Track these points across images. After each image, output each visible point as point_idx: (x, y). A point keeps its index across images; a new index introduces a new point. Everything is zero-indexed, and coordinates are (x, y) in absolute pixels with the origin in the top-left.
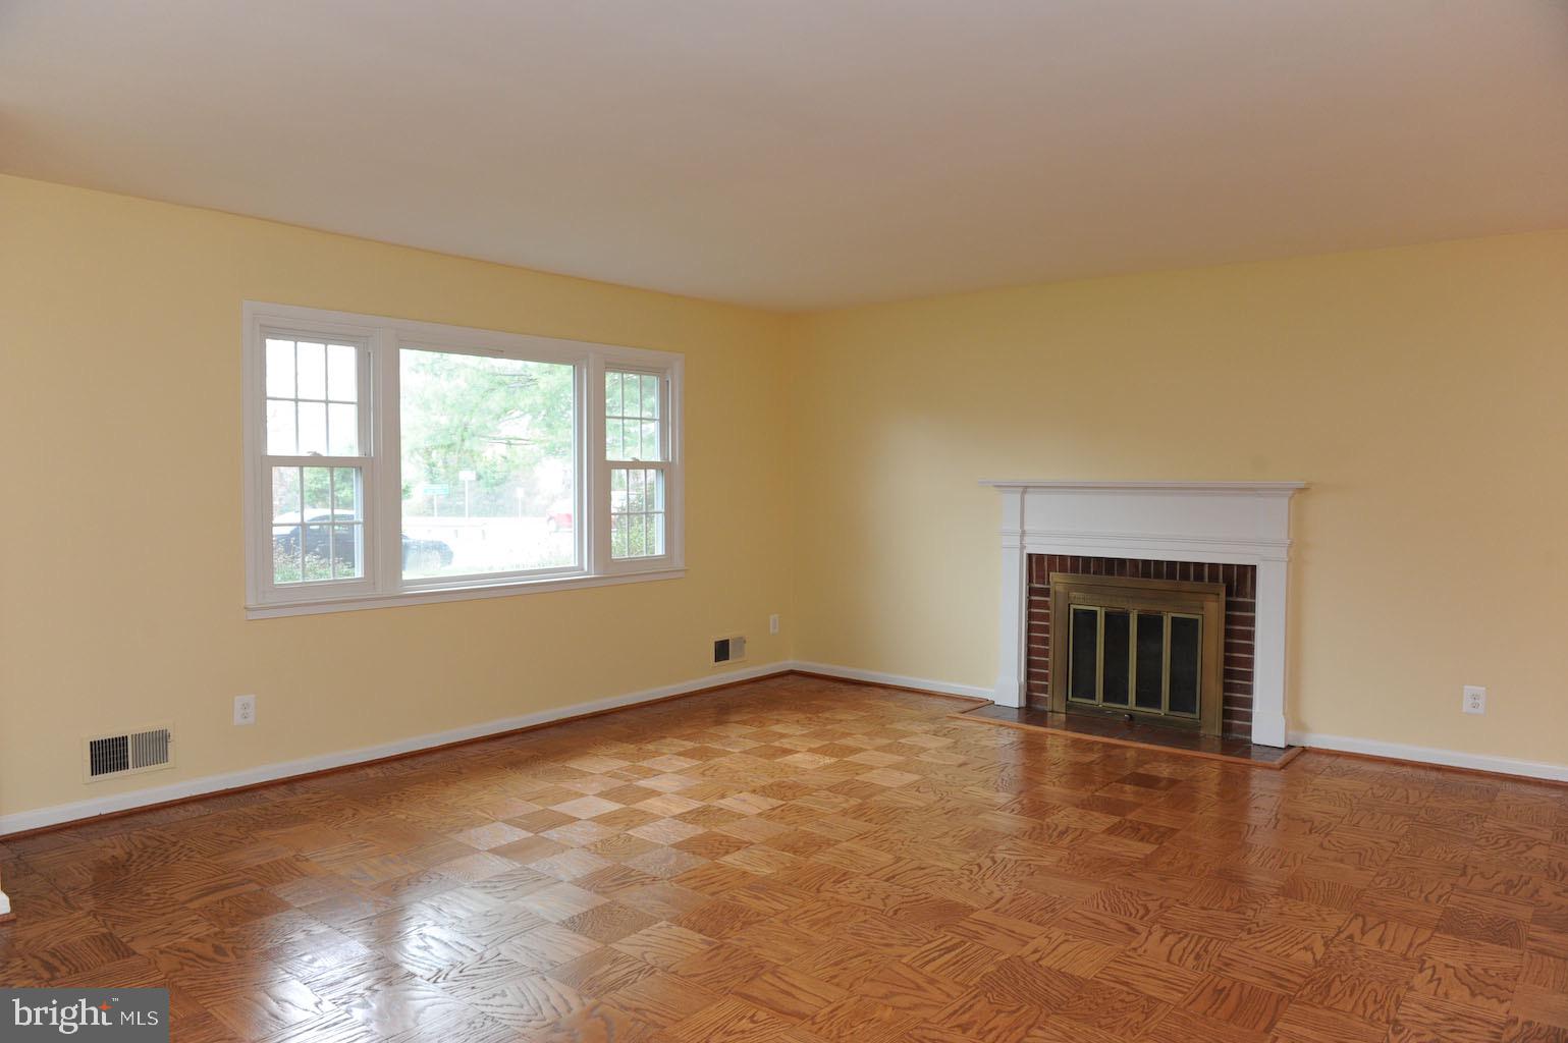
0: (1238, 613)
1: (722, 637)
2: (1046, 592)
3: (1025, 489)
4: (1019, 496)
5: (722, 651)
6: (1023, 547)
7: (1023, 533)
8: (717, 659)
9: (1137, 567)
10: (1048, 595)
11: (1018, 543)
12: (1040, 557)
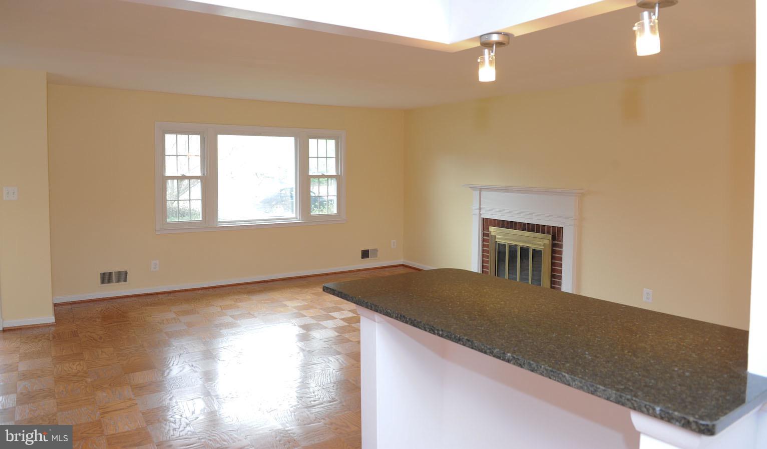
0: (557, 249)
1: (366, 249)
2: (488, 235)
3: (481, 190)
4: (479, 192)
5: (365, 254)
6: (480, 215)
7: (480, 209)
8: (363, 258)
9: (521, 225)
10: (488, 237)
11: (478, 213)
12: (487, 219)
